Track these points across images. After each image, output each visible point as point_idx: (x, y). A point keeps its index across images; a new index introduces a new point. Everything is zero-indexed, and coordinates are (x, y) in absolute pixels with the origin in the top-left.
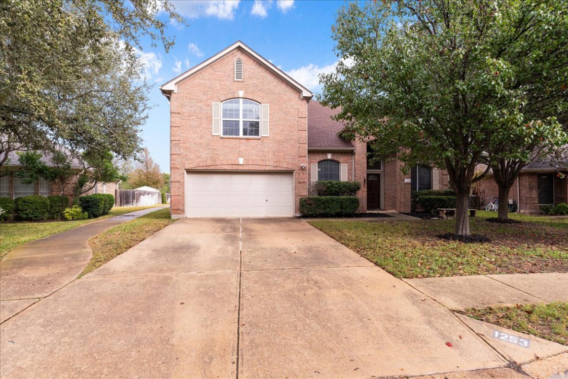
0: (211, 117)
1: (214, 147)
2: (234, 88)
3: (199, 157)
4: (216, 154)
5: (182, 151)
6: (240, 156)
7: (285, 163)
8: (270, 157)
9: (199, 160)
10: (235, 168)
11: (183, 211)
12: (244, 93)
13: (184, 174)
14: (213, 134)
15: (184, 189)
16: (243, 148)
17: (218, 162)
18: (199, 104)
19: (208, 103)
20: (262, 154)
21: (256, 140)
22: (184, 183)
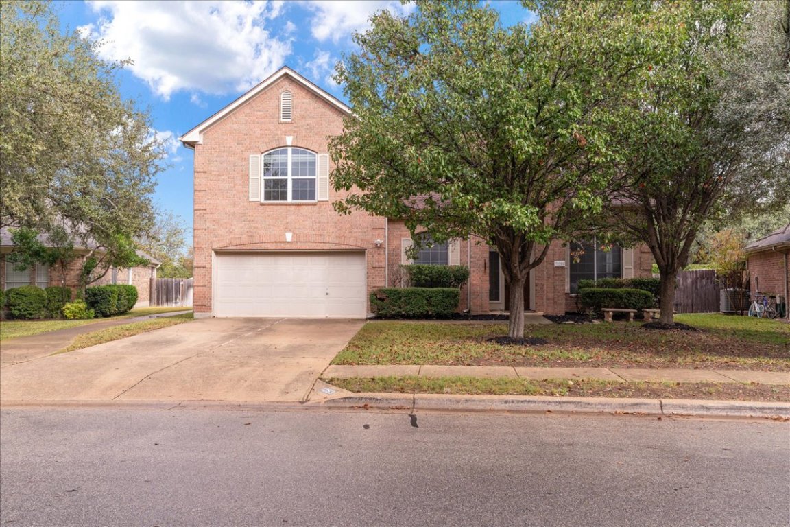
0: (248, 175)
1: (252, 218)
2: (279, 133)
3: (231, 232)
4: (255, 228)
5: (208, 225)
6: (287, 229)
7: (352, 239)
8: (331, 230)
9: (232, 236)
10: (280, 247)
11: (209, 308)
12: (293, 139)
13: (211, 256)
14: (251, 200)
15: (211, 278)
16: (291, 218)
17: (257, 239)
18: (232, 159)
19: (244, 157)
20: (319, 227)
21: (310, 207)
22: (211, 268)
